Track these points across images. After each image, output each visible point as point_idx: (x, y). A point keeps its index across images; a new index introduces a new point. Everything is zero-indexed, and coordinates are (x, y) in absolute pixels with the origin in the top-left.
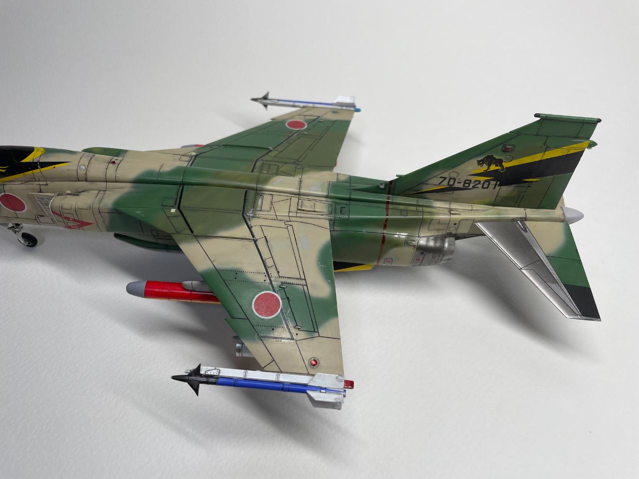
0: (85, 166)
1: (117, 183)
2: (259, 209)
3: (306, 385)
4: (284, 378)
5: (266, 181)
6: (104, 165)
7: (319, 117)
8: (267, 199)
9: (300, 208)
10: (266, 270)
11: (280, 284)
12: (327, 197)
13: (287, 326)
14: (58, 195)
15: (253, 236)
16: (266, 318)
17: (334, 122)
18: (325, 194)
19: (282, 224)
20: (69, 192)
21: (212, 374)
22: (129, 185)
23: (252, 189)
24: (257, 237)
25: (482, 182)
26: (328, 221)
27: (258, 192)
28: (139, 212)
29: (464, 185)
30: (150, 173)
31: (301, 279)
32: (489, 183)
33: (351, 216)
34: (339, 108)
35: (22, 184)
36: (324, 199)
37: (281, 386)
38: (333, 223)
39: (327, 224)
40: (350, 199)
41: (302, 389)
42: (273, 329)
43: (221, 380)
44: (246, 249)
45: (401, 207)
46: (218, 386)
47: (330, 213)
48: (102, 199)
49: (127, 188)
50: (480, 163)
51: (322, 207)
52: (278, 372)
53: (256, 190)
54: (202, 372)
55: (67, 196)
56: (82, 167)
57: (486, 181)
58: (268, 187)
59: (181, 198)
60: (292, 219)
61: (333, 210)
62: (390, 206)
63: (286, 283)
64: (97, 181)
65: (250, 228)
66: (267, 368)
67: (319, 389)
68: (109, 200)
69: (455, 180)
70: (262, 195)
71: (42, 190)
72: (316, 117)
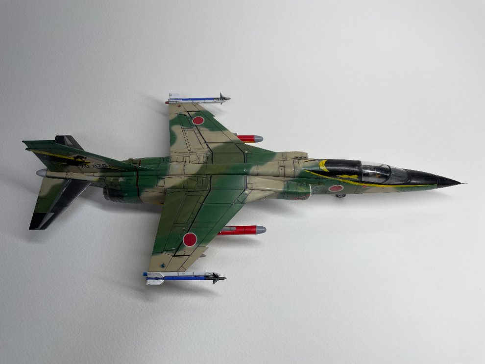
2: (205, 156)
7: (174, 255)
8: (201, 160)
10: (200, 132)
11: (193, 128)
15: (207, 144)
23: (209, 163)
24: (205, 144)
31: (184, 130)
44: (209, 139)
58: (201, 165)
63: (191, 128)
65: (209, 148)
70: (204, 161)
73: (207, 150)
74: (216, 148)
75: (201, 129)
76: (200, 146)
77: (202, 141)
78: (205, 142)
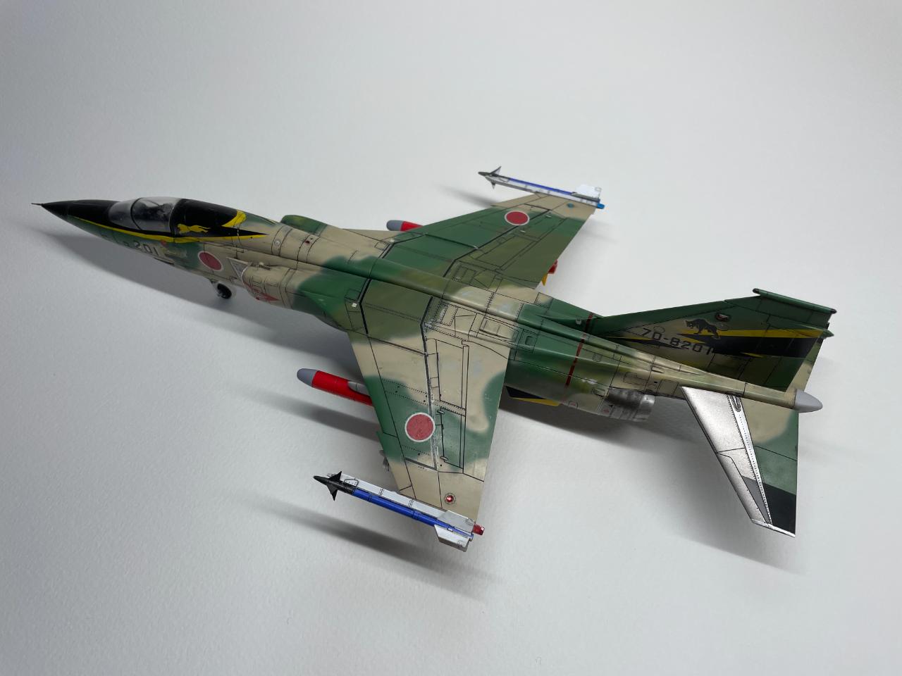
0: (280, 241)
1: (307, 264)
2: (439, 320)
3: (435, 519)
4: (417, 506)
5: (455, 290)
6: (298, 244)
7: (549, 210)
8: (451, 310)
9: (482, 328)
10: (429, 389)
11: (439, 408)
12: (516, 321)
13: (434, 454)
14: (252, 265)
15: (425, 350)
16: (414, 440)
17: (564, 220)
18: (514, 316)
19: (458, 343)
20: (262, 264)
21: (351, 483)
23: (438, 296)
24: (429, 352)
25: (693, 344)
26: (509, 349)
27: (444, 301)
28: (322, 300)
29: (671, 343)
30: (341, 259)
31: (461, 408)
32: (702, 347)
33: (537, 348)
34: (579, 200)
35: (221, 246)
36: (512, 323)
37: (412, 512)
38: (514, 351)
39: (506, 352)
40: (540, 329)
41: (431, 521)
42: (419, 454)
43: (357, 491)
44: (415, 363)
45: (597, 350)
46: (353, 497)
47: (514, 340)
48: (290, 278)
49: (315, 272)
50: (690, 324)
51: (506, 332)
52: (413, 499)
53: (442, 298)
54: (342, 479)
55: (260, 268)
56: (278, 242)
57: (696, 344)
58: (455, 297)
59: (365, 293)
60: (471, 339)
61: (517, 337)
62: (584, 346)
63: (445, 409)
64: (289, 258)
65: (424, 340)
66: (402, 492)
67: (447, 526)
68: (298, 280)
69: (661, 335)
70: (446, 305)
71: (239, 257)
72: (545, 210)
73: (429, 335)
74: (408, 333)
75: (420, 398)
76: (443, 350)
77: (431, 359)
78: (426, 356)
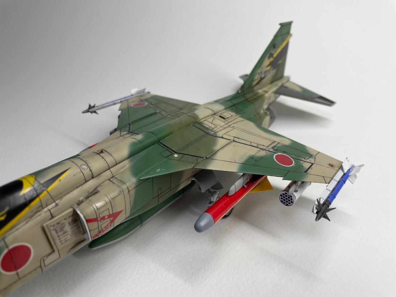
1: (118, 165)
3: (345, 174)
4: (337, 179)
10: (259, 148)
13: (302, 161)
14: (79, 205)
15: (230, 140)
16: (293, 165)
19: (230, 129)
22: (127, 161)
27: (199, 123)
31: (274, 142)
35: (27, 222)
42: (303, 166)
43: (329, 200)
44: (237, 146)
52: (332, 179)
53: (196, 122)
55: (89, 199)
58: (200, 117)
59: (168, 148)
63: (273, 147)
64: (102, 173)
65: (222, 138)
67: (349, 171)
70: (202, 123)
71: (54, 215)
75: (263, 153)
77: (236, 139)
78: (234, 141)
